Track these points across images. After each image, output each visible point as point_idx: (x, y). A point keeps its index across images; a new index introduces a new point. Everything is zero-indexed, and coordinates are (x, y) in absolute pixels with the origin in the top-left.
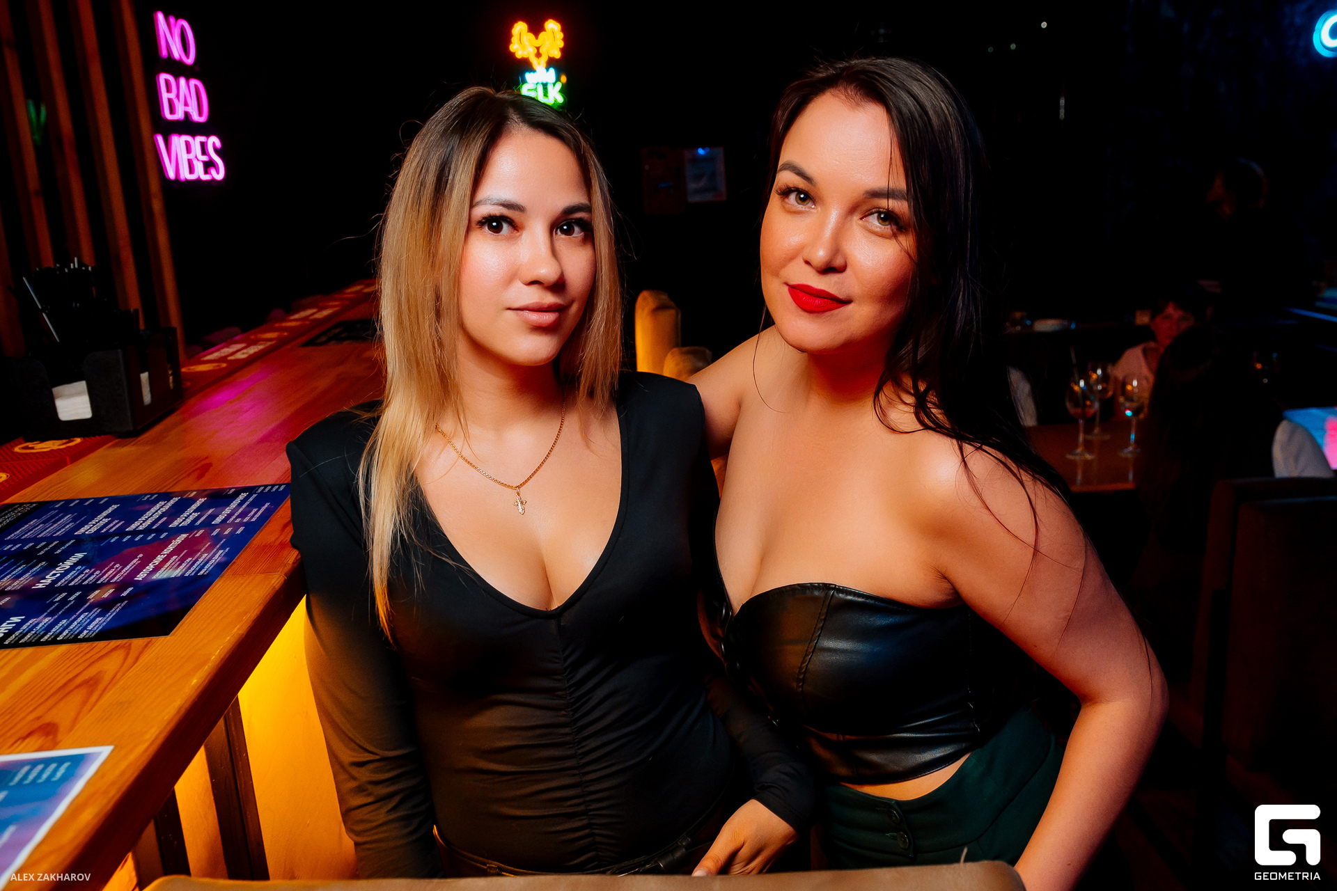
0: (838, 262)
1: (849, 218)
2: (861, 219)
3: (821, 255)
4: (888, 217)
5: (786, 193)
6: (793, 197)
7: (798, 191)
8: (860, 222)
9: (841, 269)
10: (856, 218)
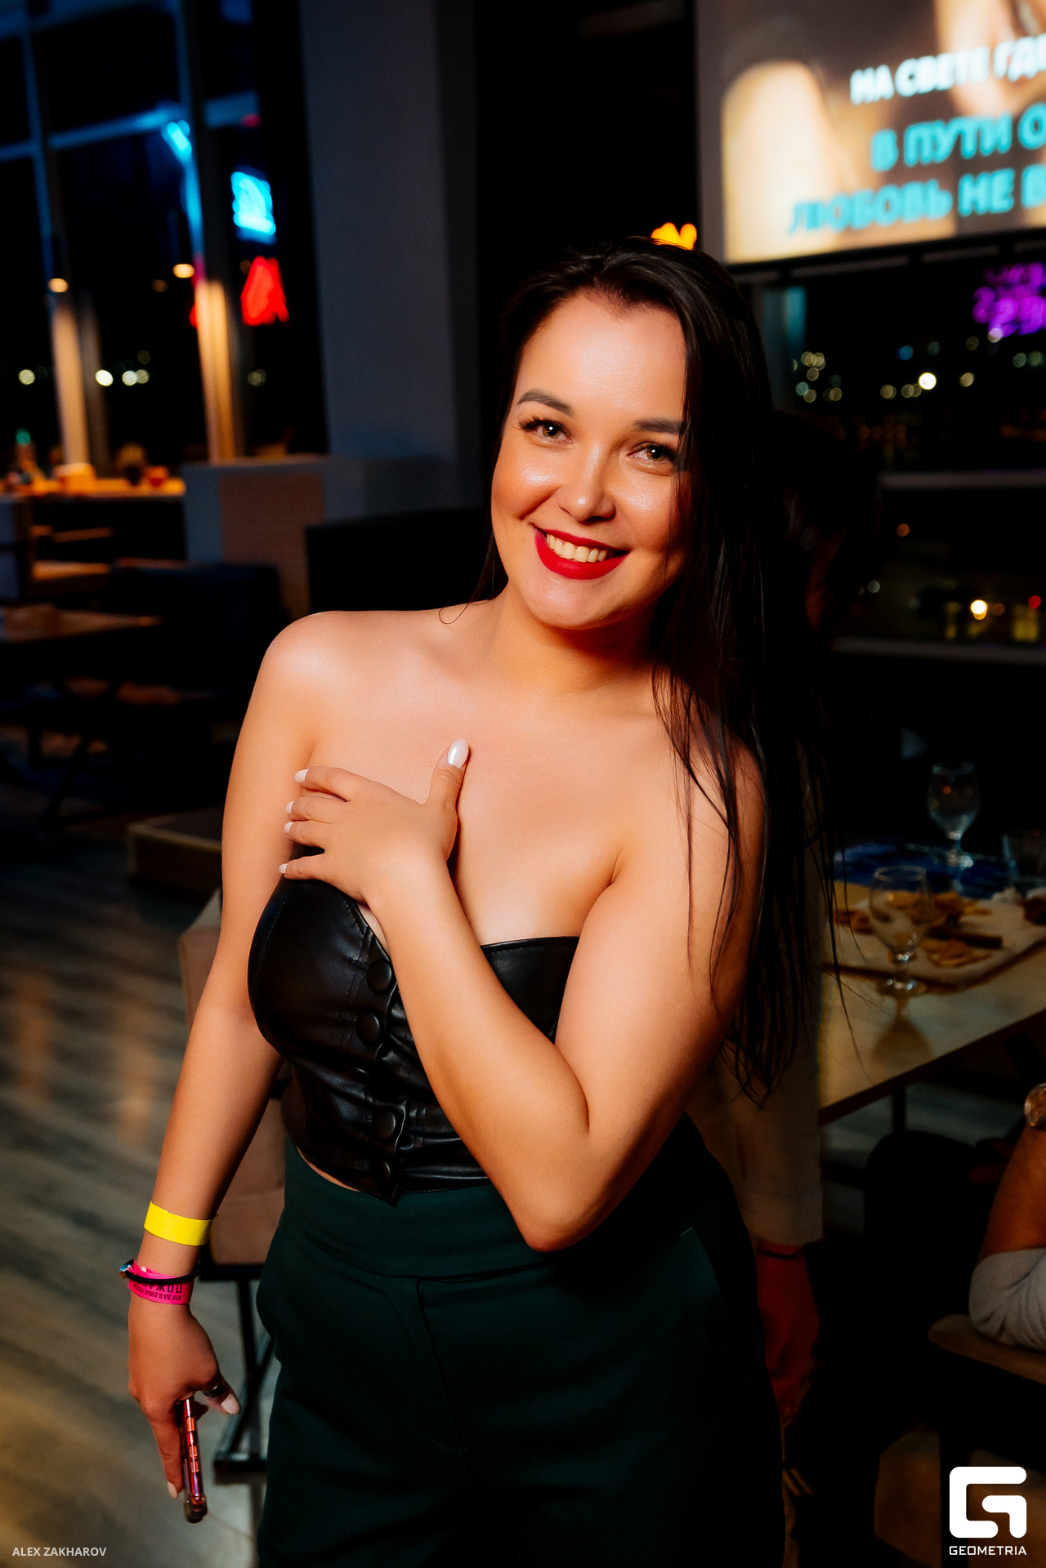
0: (605, 509)
1: (614, 455)
2: (629, 455)
3: (582, 502)
4: (660, 452)
5: (530, 426)
6: (540, 430)
7: (546, 423)
8: (628, 459)
9: (610, 517)
10: (623, 454)
